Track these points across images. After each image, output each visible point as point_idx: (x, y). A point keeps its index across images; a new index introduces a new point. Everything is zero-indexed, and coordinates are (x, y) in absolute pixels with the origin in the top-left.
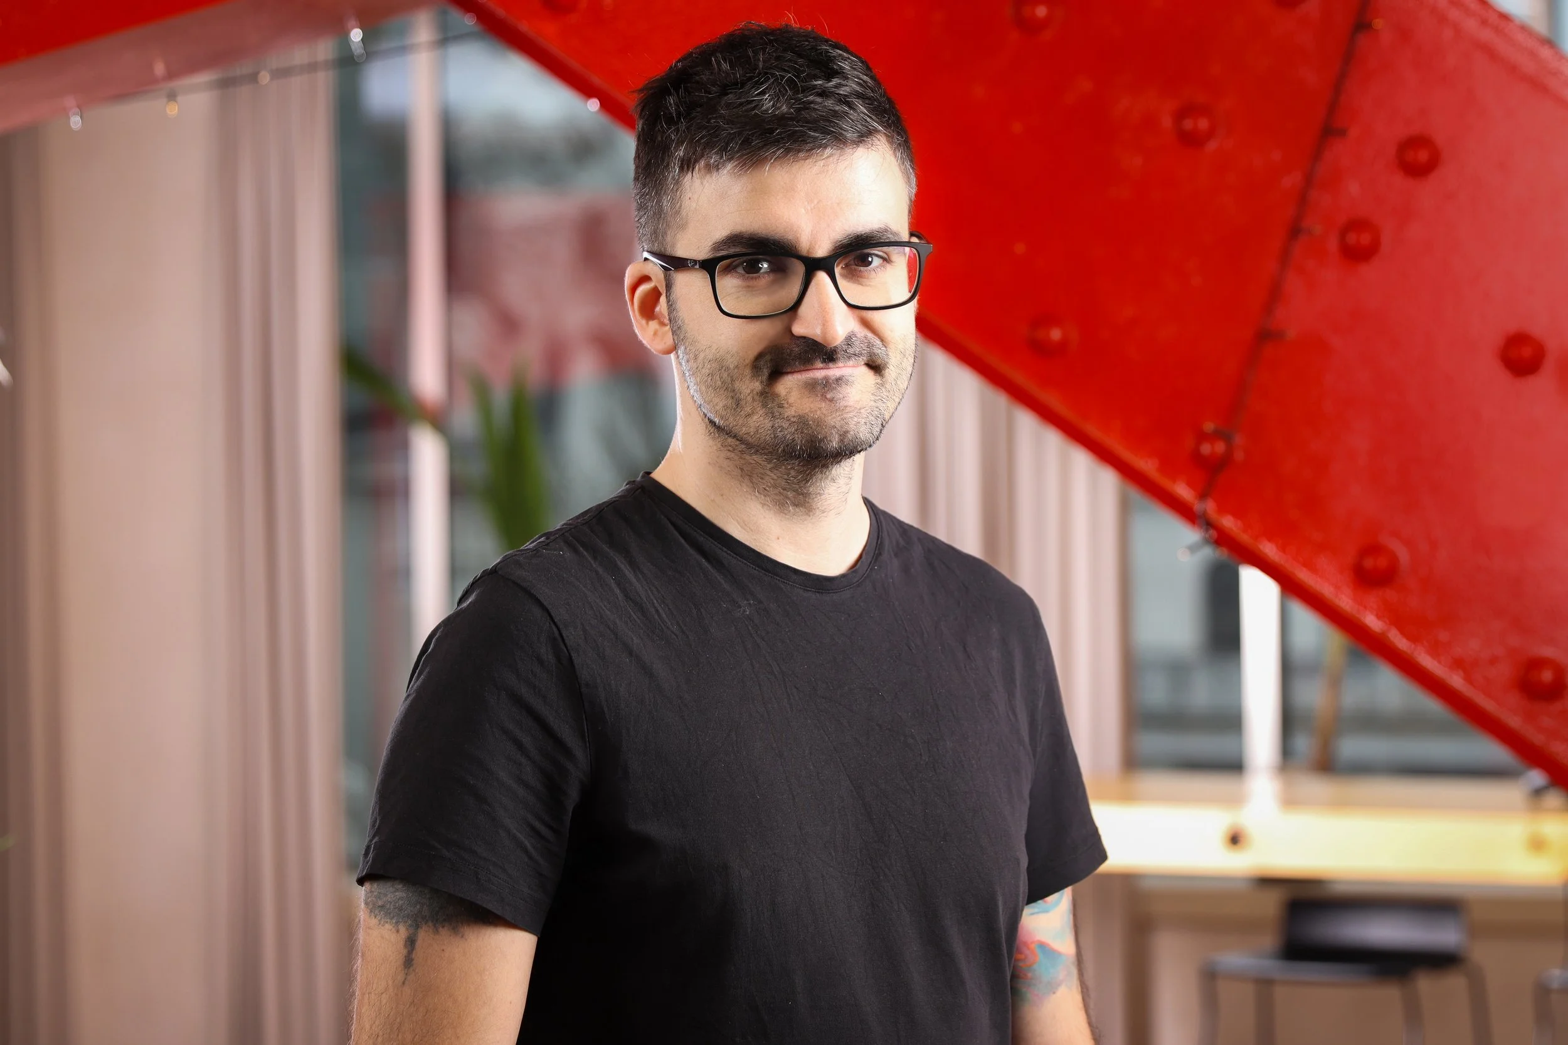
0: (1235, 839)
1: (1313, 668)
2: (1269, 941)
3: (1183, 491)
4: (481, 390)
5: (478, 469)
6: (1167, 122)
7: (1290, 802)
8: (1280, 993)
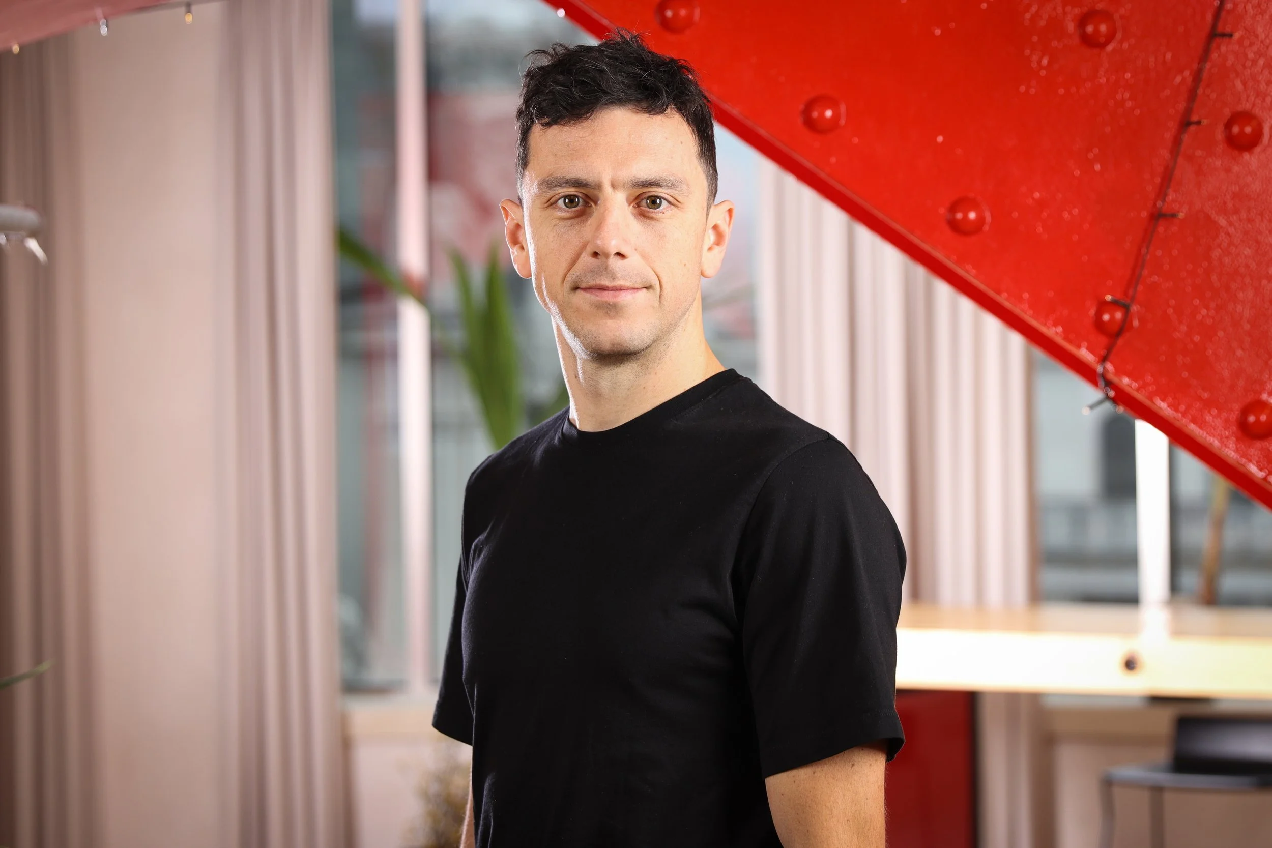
0: (1130, 665)
1: (1199, 510)
2: (1162, 755)
3: (1085, 354)
4: (460, 265)
5: (457, 336)
6: (1071, 27)
7: (1178, 632)
8: (1169, 798)
